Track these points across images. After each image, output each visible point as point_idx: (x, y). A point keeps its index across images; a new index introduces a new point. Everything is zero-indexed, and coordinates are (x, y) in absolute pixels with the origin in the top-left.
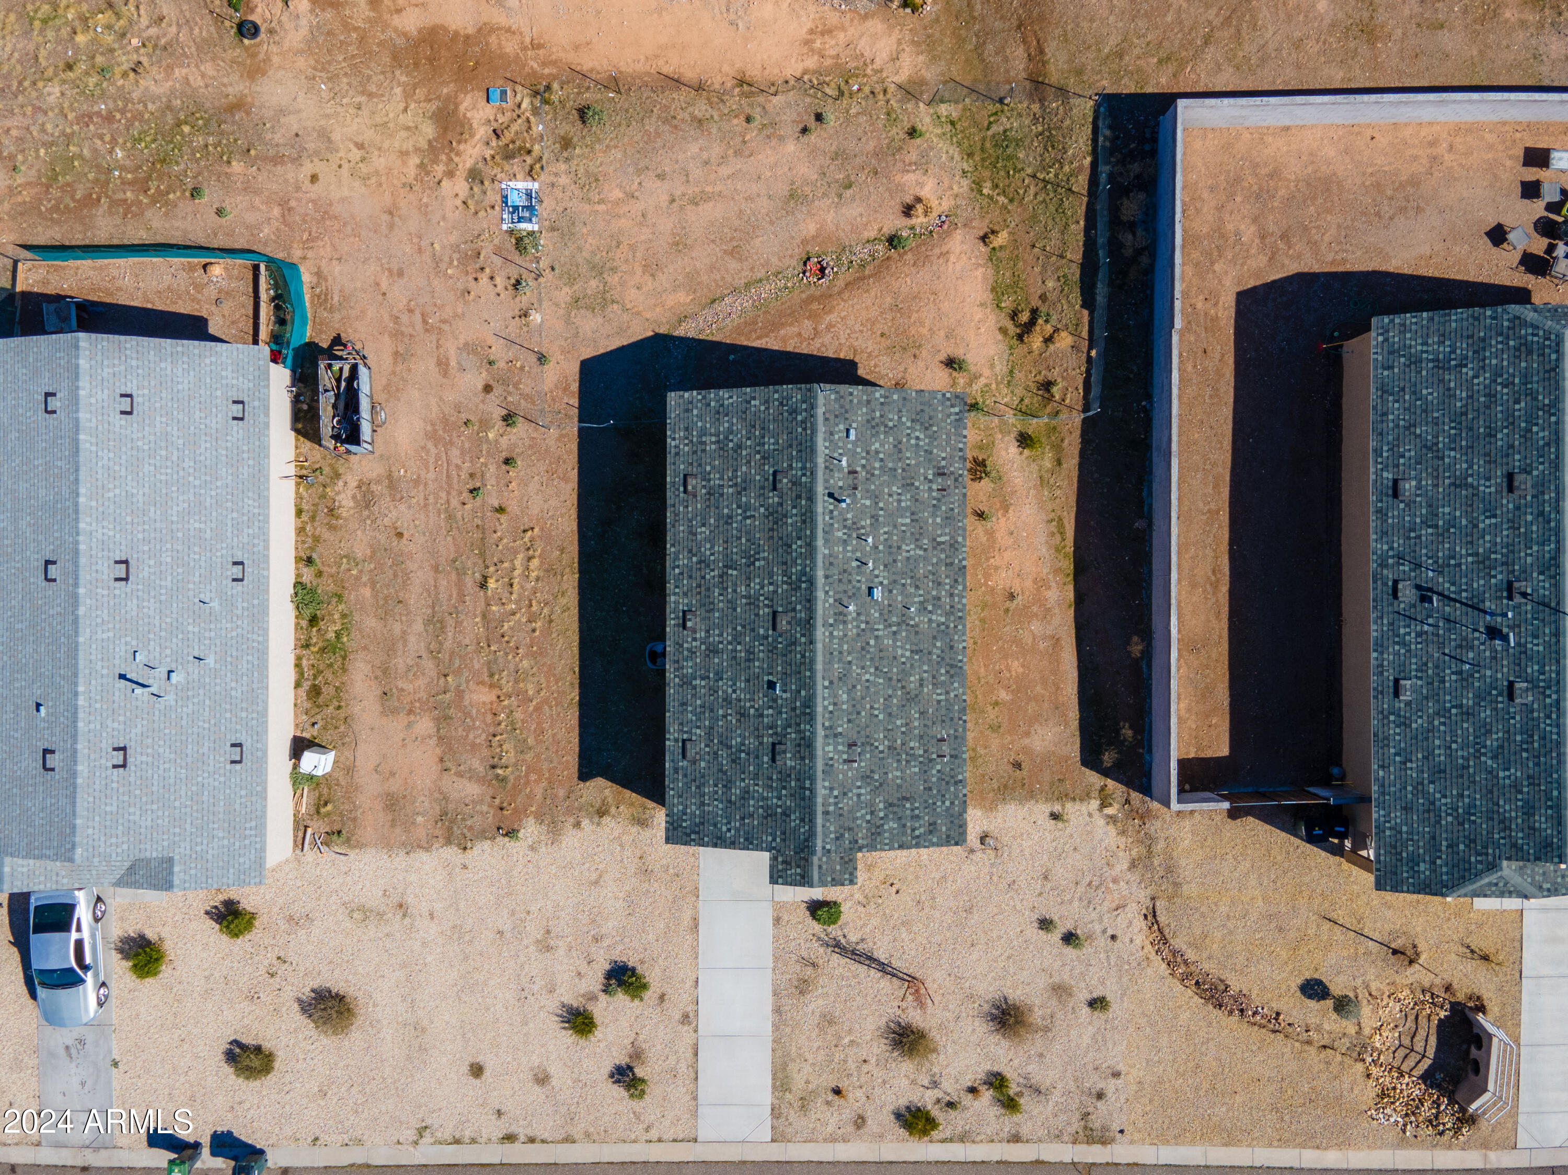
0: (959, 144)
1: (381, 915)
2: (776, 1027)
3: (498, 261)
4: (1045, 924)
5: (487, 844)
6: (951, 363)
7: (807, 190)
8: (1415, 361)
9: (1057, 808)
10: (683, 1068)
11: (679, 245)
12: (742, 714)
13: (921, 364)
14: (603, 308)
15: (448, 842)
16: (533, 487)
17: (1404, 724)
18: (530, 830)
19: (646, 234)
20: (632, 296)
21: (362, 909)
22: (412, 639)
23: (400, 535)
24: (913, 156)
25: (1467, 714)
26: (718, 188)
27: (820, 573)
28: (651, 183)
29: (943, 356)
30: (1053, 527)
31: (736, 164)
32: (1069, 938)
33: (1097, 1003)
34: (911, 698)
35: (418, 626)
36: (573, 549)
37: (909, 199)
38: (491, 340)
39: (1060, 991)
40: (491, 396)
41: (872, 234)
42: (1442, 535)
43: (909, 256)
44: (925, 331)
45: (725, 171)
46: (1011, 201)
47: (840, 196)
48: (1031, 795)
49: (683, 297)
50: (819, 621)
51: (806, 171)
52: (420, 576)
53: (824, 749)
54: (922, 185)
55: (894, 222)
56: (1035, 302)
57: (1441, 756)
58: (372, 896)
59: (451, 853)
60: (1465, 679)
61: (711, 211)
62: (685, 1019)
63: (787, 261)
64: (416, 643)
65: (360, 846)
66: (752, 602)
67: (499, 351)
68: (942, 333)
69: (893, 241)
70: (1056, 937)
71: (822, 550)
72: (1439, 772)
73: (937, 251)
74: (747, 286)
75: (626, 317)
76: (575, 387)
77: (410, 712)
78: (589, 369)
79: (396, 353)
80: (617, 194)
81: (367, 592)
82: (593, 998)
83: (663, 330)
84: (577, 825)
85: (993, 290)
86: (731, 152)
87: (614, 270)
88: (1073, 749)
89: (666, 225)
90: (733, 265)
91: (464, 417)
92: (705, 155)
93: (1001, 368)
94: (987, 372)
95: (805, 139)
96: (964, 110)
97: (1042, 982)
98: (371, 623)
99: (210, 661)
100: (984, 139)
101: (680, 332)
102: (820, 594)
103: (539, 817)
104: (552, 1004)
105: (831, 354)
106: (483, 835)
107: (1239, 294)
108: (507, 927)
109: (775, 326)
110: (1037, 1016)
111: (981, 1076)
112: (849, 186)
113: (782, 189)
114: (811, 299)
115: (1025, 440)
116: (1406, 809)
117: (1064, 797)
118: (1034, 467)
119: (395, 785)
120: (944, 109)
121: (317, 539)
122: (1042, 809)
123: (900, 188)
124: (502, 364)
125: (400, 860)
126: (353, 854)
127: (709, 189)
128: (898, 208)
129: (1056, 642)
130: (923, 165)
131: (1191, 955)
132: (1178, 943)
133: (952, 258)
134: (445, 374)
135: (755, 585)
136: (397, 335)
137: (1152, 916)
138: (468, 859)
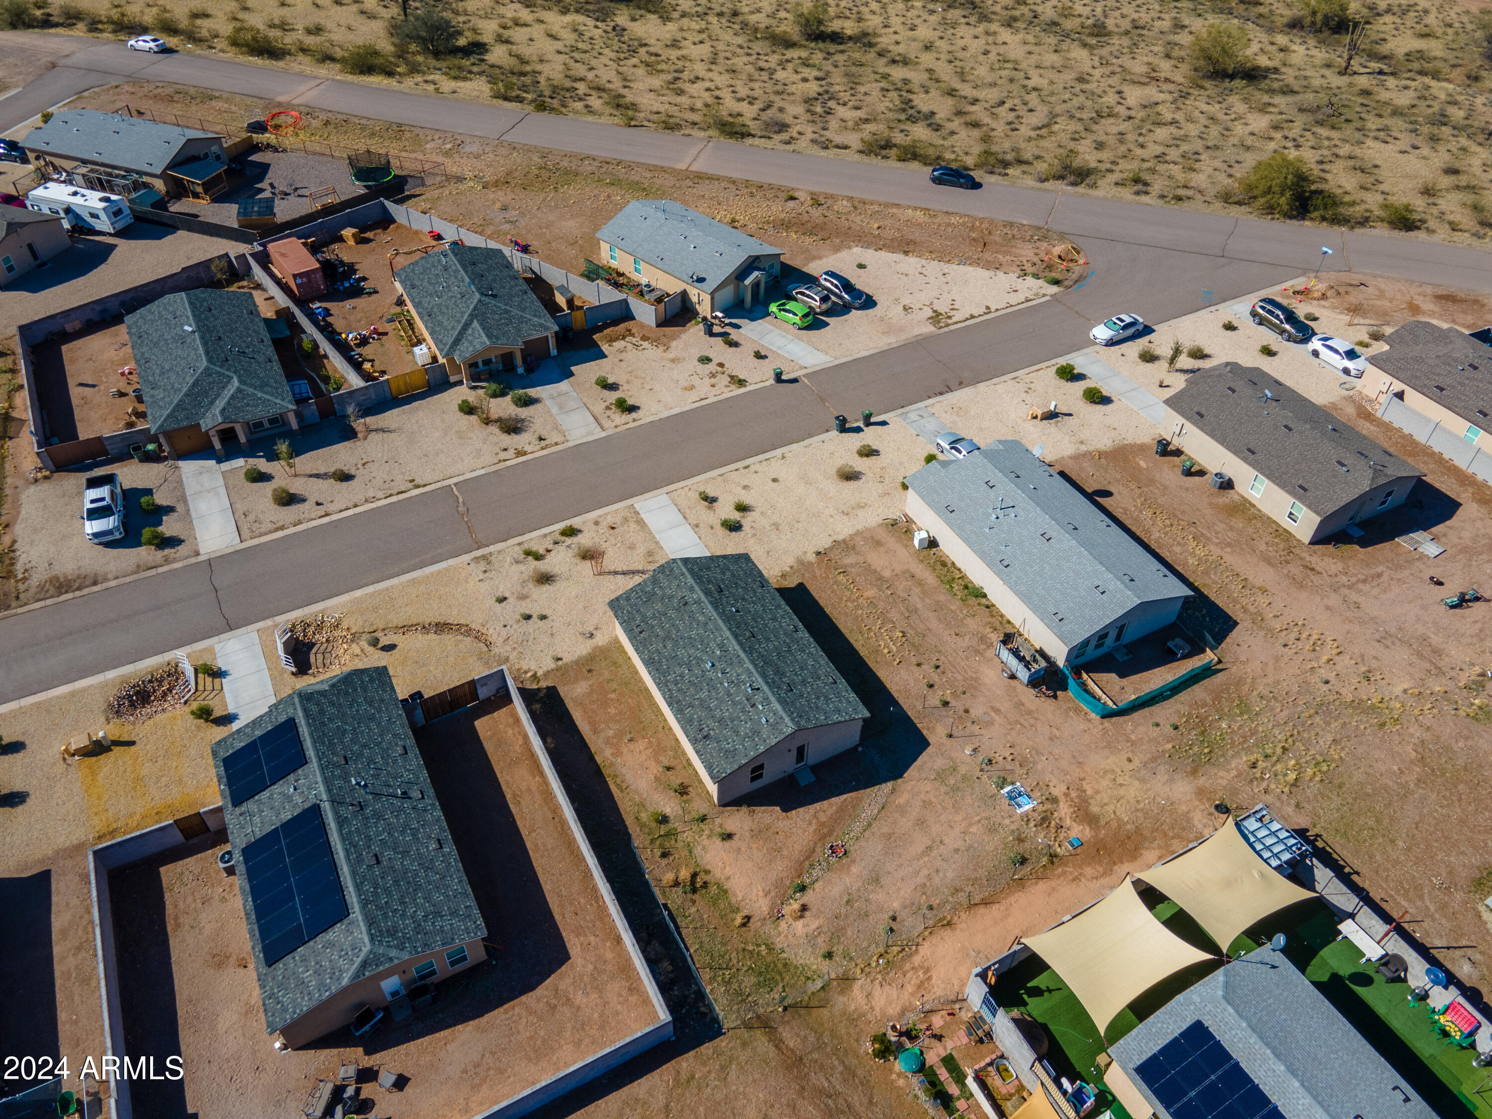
1: (853, 508)
3: (1008, 767)
4: (543, 617)
5: (826, 547)
6: (728, 837)
7: (870, 888)
8: (454, 913)
9: (560, 663)
10: (688, 511)
11: (921, 823)
12: (744, 599)
13: (746, 828)
14: (938, 774)
15: (844, 541)
16: (911, 682)
17: (395, 735)
18: (812, 557)
19: (943, 818)
20: (928, 786)
21: (863, 507)
22: (918, 600)
23: (957, 635)
24: (820, 940)
25: (365, 746)
26: (921, 862)
27: (743, 655)
28: (960, 844)
29: (736, 838)
30: (624, 785)
31: (920, 879)
32: (528, 617)
33: (502, 600)
34: (668, 637)
35: (919, 606)
36: (872, 665)
37: (807, 914)
38: (983, 732)
39: (523, 597)
40: (962, 709)
41: (817, 885)
42: (406, 826)
43: (788, 883)
44: (754, 846)
45: (925, 872)
46: (744, 950)
47: (849, 894)
48: (576, 662)
49: (901, 800)
50: (731, 637)
51: (878, 896)
52: (934, 624)
53: (699, 594)
54: (804, 926)
55: (808, 897)
56: (696, 897)
57: (373, 725)
58: (861, 513)
59: (840, 538)
60: (371, 761)
61: (919, 848)
62: (697, 526)
63: (856, 847)
64: (916, 600)
65: (881, 525)
66: (768, 640)
67: (975, 729)
68: (743, 849)
69: (803, 888)
70: (536, 615)
71: (748, 665)
72: (372, 718)
73: (773, 894)
74: (870, 825)
75: (924, 775)
76: (925, 732)
77: (897, 575)
78: (923, 744)
79: (1023, 705)
80: (974, 829)
81: (953, 608)
82: (742, 517)
83: (900, 781)
84: (791, 567)
85: (726, 892)
86: (928, 884)
87: (947, 793)
88: (563, 691)
89: (936, 829)
90: (885, 830)
91: (968, 694)
92: (941, 874)
93: (698, 850)
94: (706, 842)
95: (891, 914)
96: (806, 992)
97: (535, 596)
98: (942, 598)
99: (987, 530)
100: (783, 980)
101: (890, 784)
102: (737, 647)
103: (810, 563)
104: (758, 510)
105: (801, 810)
106: (831, 548)
107: (569, 958)
108: (797, 525)
109: (841, 809)
110: (531, 585)
111: (548, 557)
112: (848, 902)
113: (884, 880)
114: (830, 833)
116: (382, 700)
117: (558, 669)
118: (651, 809)
119: (882, 549)
120: (819, 984)
121: (992, 616)
122: (568, 658)
123: (817, 916)
124: (969, 724)
125: (860, 527)
126: (881, 521)
127: (926, 859)
128: (810, 906)
130: (811, 939)
132: (469, 640)
133: (761, 893)
134: (992, 707)
135: (771, 646)
136: (1029, 713)
137: (488, 644)
138: (831, 540)
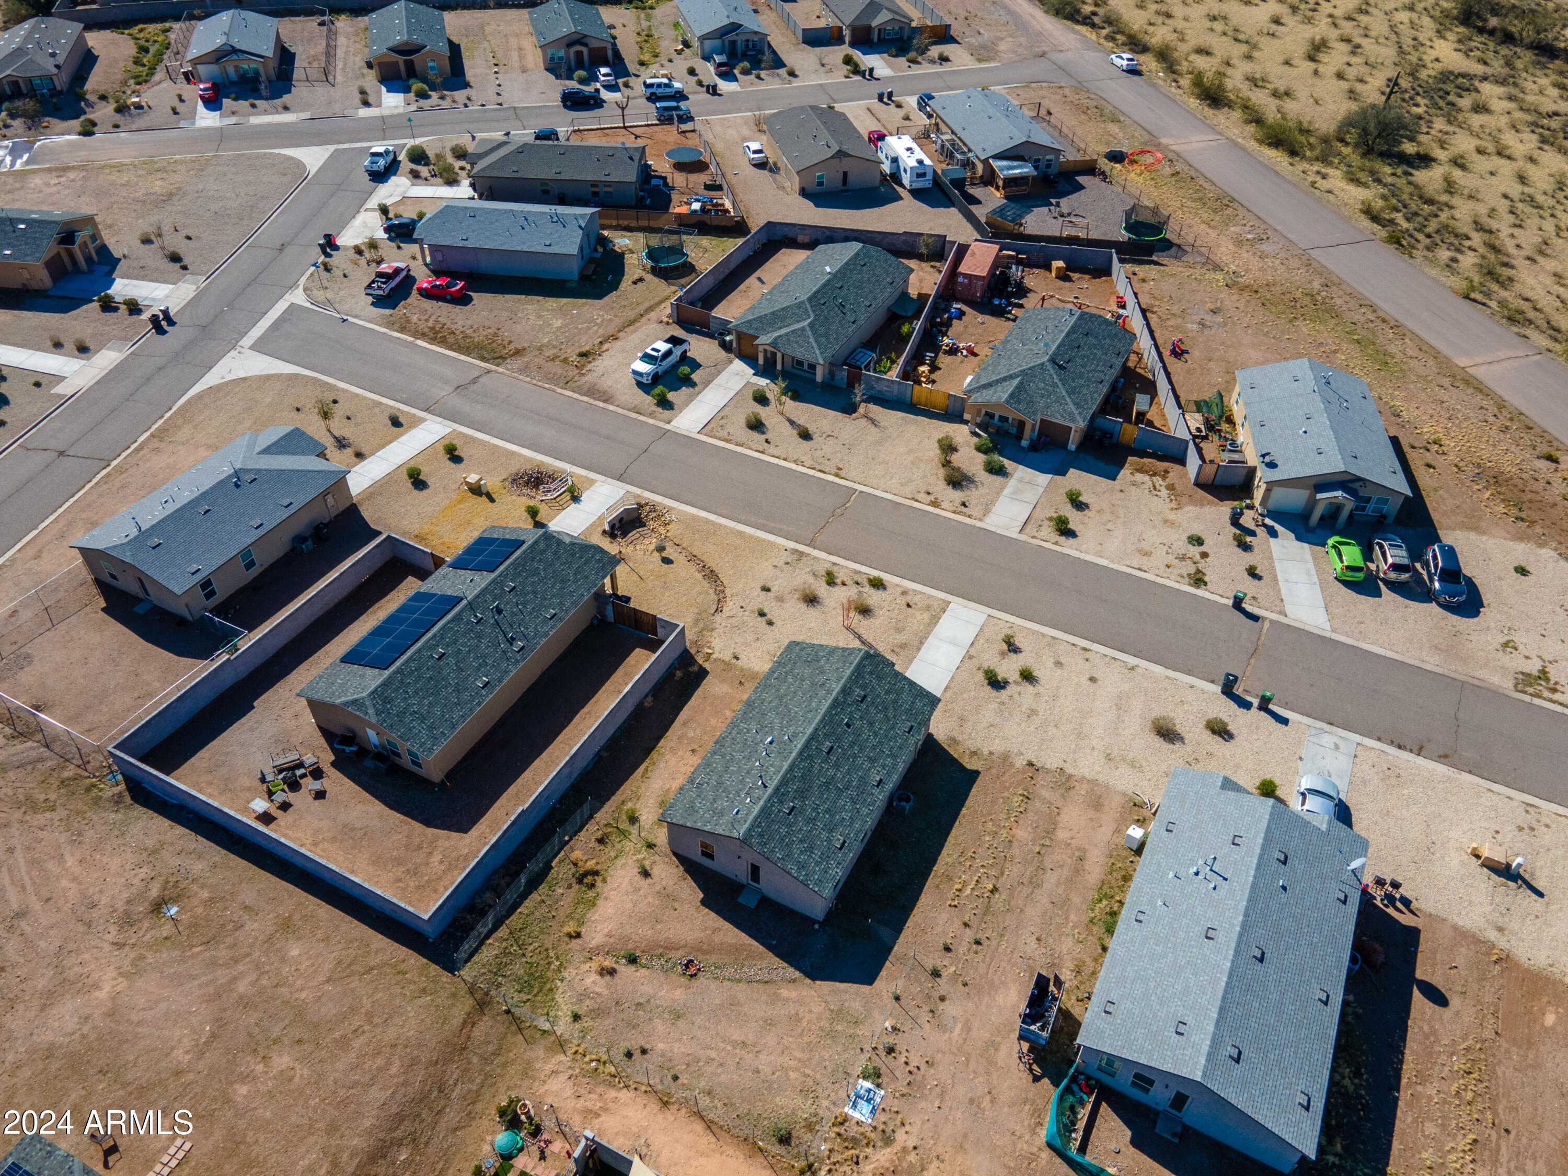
0: (553, 999)
1: (1123, 760)
2: (926, 638)
3: (898, 1073)
4: (770, 623)
5: (1048, 766)
6: (646, 874)
7: (666, 1015)
8: (431, 728)
9: (734, 661)
10: (982, 642)
11: (770, 1023)
12: (871, 724)
13: (664, 883)
14: (840, 1010)
15: (1070, 776)
16: (938, 930)
17: (561, 604)
18: (1020, 762)
19: (788, 1040)
20: (818, 1008)
21: (1133, 767)
22: (1053, 881)
23: (1038, 939)
24: (588, 1002)
25: (535, 593)
26: (723, 1045)
27: (794, 755)
28: (766, 1070)
29: (649, 881)
31: (701, 1053)
32: (762, 614)
34: (780, 698)
35: (1047, 886)
36: (929, 884)
37: (608, 978)
38: (927, 1026)
39: (780, 599)
40: (942, 993)
41: (643, 971)
42: (485, 656)
43: (630, 946)
44: (650, 899)
45: (713, 1054)
46: (547, 950)
47: (648, 1001)
48: (742, 670)
49: (784, 993)
50: (806, 736)
51: (659, 1026)
52: (1033, 913)
53: (837, 688)
54: (594, 982)
55: (625, 970)
56: (576, 887)
58: (1124, 770)
59: (1070, 770)
61: (737, 1036)
63: (706, 982)
64: (1050, 879)
65: (1125, 794)
66: (837, 766)
67: (925, 1016)
68: (641, 893)
69: (633, 960)
70: (769, 616)
73: (612, 940)
74: (739, 981)
75: (829, 998)
76: (883, 973)
77: (1069, 844)
78: (868, 976)
79: (996, 1050)
80: (793, 1075)
82: (1016, 682)
83: (808, 981)
84: (991, 753)
85: (594, 905)
86: (701, 1064)
87: (821, 1029)
88: (709, 680)
89: (771, 1039)
90: (740, 996)
91: (966, 989)
92: (719, 1070)
93: (620, 862)
95: (648, 1046)
96: (534, 1020)
97: (787, 606)
98: (1076, 899)
99: (1171, 875)
100: (536, 995)
101: (798, 974)
103: (1012, 765)
104: (1039, 688)
105: (713, 914)
106: (1048, 771)
108: (1051, 728)
109: (737, 949)
110: (797, 596)
111: (836, 588)
112: (639, 1004)
113: (681, 1024)
114: (705, 952)
115: (633, 819)
117: (728, 664)
119: (1092, 814)
122: (742, 663)
123: (608, 987)
124: (926, 1008)
125: (1102, 779)
126: (1130, 792)
127: (729, 1048)
128: (617, 976)
129: (685, 724)
130: (584, 995)
131: (711, 591)
132: (713, 596)
133: (606, 931)
134: (968, 1020)
135: (831, 772)
137: (719, 610)
138: (1062, 764)
